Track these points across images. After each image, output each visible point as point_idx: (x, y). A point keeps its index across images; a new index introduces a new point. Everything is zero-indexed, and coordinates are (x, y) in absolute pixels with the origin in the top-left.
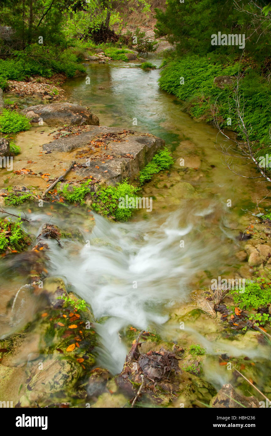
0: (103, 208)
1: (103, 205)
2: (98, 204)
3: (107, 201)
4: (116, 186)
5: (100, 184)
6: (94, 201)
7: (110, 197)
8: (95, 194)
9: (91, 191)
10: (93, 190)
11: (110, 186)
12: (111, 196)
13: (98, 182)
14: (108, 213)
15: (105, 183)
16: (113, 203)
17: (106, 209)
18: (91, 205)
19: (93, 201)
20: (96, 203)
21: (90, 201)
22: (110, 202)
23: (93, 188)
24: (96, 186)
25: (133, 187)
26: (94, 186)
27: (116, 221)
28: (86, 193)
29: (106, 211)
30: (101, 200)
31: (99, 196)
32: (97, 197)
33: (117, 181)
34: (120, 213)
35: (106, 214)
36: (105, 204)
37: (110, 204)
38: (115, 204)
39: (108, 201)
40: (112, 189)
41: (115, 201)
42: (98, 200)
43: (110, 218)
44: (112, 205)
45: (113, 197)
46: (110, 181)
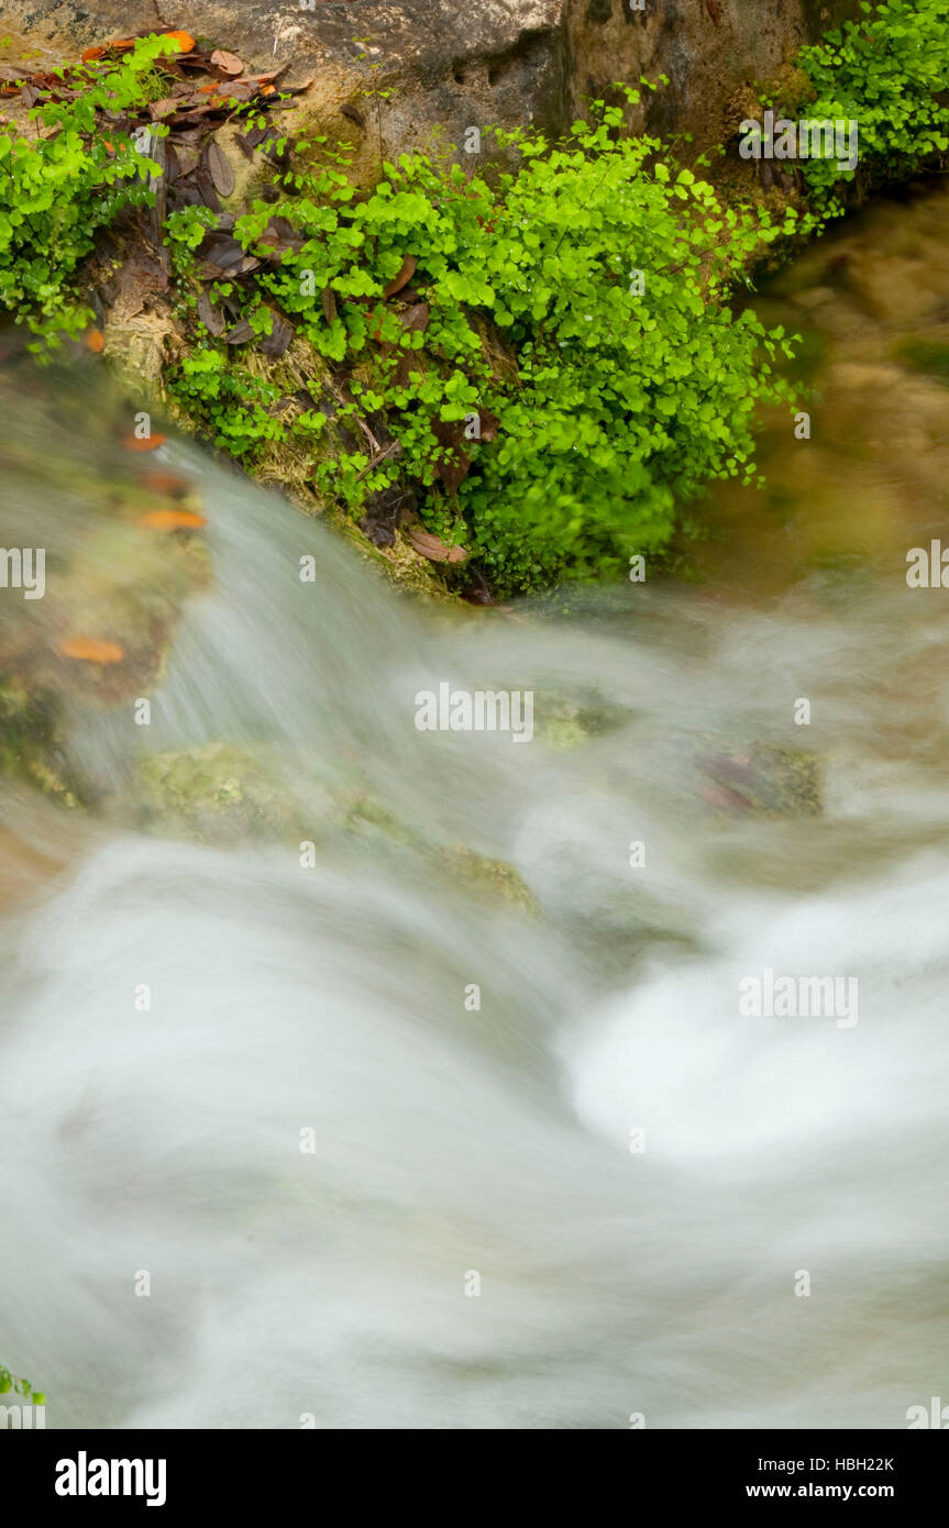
0: (319, 421)
1: (313, 386)
2: (255, 366)
3: (376, 345)
4: (497, 166)
5: (290, 121)
6: (210, 324)
7: (408, 290)
8: (218, 239)
9: (173, 197)
10: (191, 186)
11: (410, 163)
12: (425, 278)
13: (264, 105)
14: (381, 482)
15: (352, 115)
16: (441, 362)
17: (352, 442)
18: (171, 372)
19: (188, 320)
20: (232, 352)
21: (158, 326)
22: (409, 360)
23: (202, 169)
24: (233, 153)
25: (703, 188)
26: (205, 144)
27: (471, 596)
28: (105, 209)
29: (360, 461)
30: (297, 319)
31: (268, 266)
32: (245, 279)
33: (510, 118)
34: (535, 493)
35: (355, 495)
36: (342, 370)
37: (400, 379)
38: (473, 381)
39: (389, 335)
40: (432, 194)
41: (475, 341)
42: (263, 322)
43: (405, 556)
44: (425, 386)
45: (450, 288)
46: (426, 100)
